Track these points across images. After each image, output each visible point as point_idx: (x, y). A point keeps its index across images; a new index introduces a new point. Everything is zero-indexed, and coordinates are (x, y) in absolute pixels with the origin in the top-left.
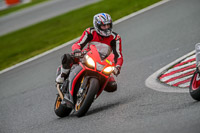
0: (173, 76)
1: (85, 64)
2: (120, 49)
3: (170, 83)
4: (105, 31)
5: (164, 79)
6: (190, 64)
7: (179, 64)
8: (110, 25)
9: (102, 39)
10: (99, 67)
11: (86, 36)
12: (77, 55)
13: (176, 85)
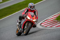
0: (45, 24)
1: (27, 19)
2: (37, 14)
3: (44, 26)
4: (33, 8)
5: (42, 25)
6: (50, 20)
7: (47, 20)
8: (34, 6)
9: (31, 11)
10: (31, 20)
11: (26, 10)
12: (24, 16)
13: (46, 27)
